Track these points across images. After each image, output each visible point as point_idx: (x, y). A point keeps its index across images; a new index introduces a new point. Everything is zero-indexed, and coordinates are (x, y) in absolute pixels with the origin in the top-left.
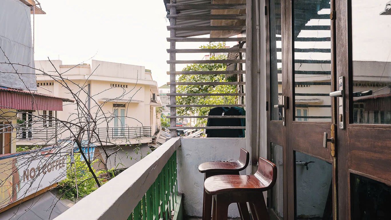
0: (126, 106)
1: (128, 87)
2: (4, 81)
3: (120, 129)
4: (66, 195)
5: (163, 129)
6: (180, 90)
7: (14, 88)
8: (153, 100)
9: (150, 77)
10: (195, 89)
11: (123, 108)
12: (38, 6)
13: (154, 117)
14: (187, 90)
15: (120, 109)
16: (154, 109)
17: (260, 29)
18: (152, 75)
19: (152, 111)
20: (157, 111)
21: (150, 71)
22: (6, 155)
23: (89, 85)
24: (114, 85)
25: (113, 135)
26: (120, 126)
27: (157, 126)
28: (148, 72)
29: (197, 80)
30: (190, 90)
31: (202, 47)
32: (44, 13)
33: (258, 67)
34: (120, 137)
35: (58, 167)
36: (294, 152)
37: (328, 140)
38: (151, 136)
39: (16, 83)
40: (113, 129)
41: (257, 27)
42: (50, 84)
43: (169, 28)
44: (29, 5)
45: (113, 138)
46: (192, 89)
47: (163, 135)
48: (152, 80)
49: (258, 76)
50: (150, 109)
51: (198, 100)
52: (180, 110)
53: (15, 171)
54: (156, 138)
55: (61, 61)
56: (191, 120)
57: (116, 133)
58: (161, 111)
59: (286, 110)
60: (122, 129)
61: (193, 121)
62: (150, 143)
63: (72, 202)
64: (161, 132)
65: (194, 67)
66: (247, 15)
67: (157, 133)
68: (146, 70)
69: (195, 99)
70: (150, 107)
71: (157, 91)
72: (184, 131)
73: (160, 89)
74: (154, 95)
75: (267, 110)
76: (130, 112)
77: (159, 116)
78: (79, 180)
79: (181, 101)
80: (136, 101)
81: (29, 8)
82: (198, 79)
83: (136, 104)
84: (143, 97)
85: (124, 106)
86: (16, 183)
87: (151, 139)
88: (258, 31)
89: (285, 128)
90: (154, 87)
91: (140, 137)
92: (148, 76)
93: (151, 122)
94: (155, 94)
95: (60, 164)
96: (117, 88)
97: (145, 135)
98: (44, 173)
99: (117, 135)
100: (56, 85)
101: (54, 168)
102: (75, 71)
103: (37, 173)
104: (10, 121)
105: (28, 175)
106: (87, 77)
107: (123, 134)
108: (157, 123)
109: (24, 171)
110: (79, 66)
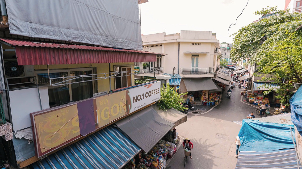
0: (199, 56)
1: (201, 44)
2: (121, 45)
3: (195, 69)
4: (161, 107)
5: (221, 68)
6: (236, 44)
7: (128, 49)
8: (216, 51)
9: (215, 38)
10: (247, 43)
13: (216, 61)
14: (241, 44)
15: (195, 57)
16: (217, 56)
18: (216, 36)
19: (215, 58)
20: (218, 58)
21: (215, 34)
22: (124, 88)
23: (179, 45)
24: (193, 44)
25: (191, 72)
26: (195, 67)
27: (217, 66)
28: (214, 34)
29: (249, 37)
30: (243, 44)
31: (256, 12)
32: (147, 1)
34: (195, 73)
35: (155, 93)
38: (213, 73)
39: (129, 46)
40: (191, 69)
45: (191, 74)
46: (245, 44)
47: (221, 71)
48: (216, 40)
50: (214, 57)
51: (249, 51)
52: (234, 58)
53: (128, 96)
54: (216, 74)
55: (165, 33)
56: (239, 62)
57: (193, 71)
58: (221, 58)
60: (197, 69)
61: (241, 63)
62: (213, 77)
63: (164, 112)
64: (220, 69)
65: (248, 27)
67: (217, 70)
68: (212, 33)
69: (246, 50)
70: (214, 55)
71: (219, 46)
72: (234, 69)
73: (221, 45)
76: (200, 59)
77: (219, 60)
78: (169, 99)
79: (235, 51)
80: (205, 52)
82: (251, 36)
83: (205, 54)
84: (210, 50)
85: (197, 55)
87: (213, 75)
90: (218, 44)
91: (207, 73)
92: (213, 37)
93: (214, 65)
94: (217, 48)
95: (156, 91)
96: (194, 45)
97: (209, 73)
98: (146, 97)
99: (193, 72)
100: (163, 46)
101: (153, 94)
102: (172, 38)
103: (142, 97)
104: (130, 67)
105: (135, 99)
106: (178, 41)
107: (196, 71)
108: (217, 65)
109: (134, 97)
110: (174, 35)
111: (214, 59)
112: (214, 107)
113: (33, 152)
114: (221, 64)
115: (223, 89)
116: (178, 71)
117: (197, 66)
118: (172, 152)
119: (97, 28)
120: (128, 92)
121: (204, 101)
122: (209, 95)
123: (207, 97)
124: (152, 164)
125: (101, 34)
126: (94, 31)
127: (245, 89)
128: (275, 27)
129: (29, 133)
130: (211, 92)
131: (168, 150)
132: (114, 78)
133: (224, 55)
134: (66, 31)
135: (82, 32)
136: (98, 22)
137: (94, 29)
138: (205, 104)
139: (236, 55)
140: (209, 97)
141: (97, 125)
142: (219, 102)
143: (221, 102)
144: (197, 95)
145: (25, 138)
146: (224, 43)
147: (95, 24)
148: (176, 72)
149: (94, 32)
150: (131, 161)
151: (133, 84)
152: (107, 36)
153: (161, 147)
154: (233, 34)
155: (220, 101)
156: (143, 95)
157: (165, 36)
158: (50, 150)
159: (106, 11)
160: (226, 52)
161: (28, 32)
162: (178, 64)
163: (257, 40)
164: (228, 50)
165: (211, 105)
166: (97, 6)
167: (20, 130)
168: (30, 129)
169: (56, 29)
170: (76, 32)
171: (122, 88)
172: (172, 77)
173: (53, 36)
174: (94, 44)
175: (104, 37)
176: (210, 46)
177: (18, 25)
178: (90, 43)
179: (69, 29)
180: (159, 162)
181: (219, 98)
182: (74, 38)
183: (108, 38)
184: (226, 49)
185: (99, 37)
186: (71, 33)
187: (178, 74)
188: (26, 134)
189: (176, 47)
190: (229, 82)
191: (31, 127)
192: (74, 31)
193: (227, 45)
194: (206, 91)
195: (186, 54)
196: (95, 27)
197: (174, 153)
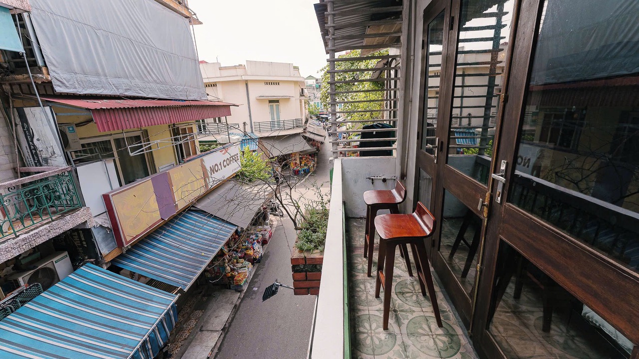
0: (280, 101)
1: (280, 84)
2: (181, 95)
3: (276, 122)
5: (311, 118)
8: (302, 94)
9: (299, 74)
11: (278, 104)
12: (194, 16)
13: (304, 108)
15: (274, 104)
16: (303, 101)
17: (414, 59)
18: (299, 71)
20: (305, 103)
23: (247, 85)
24: (268, 83)
25: (272, 127)
26: (276, 120)
27: (306, 116)
28: (296, 68)
32: (201, 23)
33: (411, 97)
34: (277, 129)
35: (234, 161)
36: (444, 189)
37: (483, 205)
38: (302, 127)
39: (190, 95)
40: (271, 123)
41: (412, 58)
42: (214, 86)
43: (328, 61)
44: (187, 17)
45: (271, 130)
47: (311, 123)
48: (300, 77)
49: (410, 105)
50: (300, 103)
53: (203, 167)
54: (306, 128)
55: (220, 64)
58: (309, 102)
59: (439, 152)
60: (279, 122)
62: (302, 133)
64: (310, 121)
66: (402, 44)
67: (306, 122)
68: (294, 67)
70: (300, 100)
71: (304, 84)
74: (302, 89)
75: (418, 138)
76: (282, 106)
77: (307, 106)
78: (250, 169)
80: (288, 96)
81: (187, 20)
83: (287, 99)
84: (294, 92)
85: (277, 101)
86: (205, 176)
87: (303, 130)
88: (412, 61)
89: (437, 165)
90: (302, 82)
91: (294, 128)
92: (296, 73)
93: (302, 114)
95: (234, 158)
96: (271, 86)
97: (297, 127)
98: (225, 167)
99: (274, 127)
100: (219, 86)
101: (232, 162)
102: (233, 72)
103: (220, 167)
104: (191, 126)
105: (213, 170)
106: (244, 78)
107: (279, 125)
108: (306, 114)
109: (210, 167)
110: (235, 67)
111: (301, 105)
112: (309, 174)
113: (114, 243)
114: (311, 113)
115: (318, 149)
116: (252, 127)
117: (278, 117)
118: (267, 236)
119: (148, 72)
120: (202, 161)
121: (295, 168)
122: (301, 158)
123: (298, 162)
124: (245, 254)
125: (155, 81)
126: (146, 77)
127: (344, 145)
128: (364, 64)
129: (106, 219)
130: (303, 154)
131: (262, 235)
132: (173, 146)
133: (312, 98)
134: (115, 81)
135: (132, 81)
136: (148, 64)
137: (145, 75)
138: (297, 173)
139: (328, 99)
140: (301, 163)
141: (177, 205)
142: (315, 168)
143: (317, 167)
144: (284, 160)
145: (103, 225)
146: (310, 77)
147: (145, 67)
148: (248, 130)
149: (146, 79)
150: (221, 250)
151: (198, 153)
152: (161, 83)
153: (252, 234)
154: (321, 69)
155: (315, 165)
156: (220, 164)
157: (221, 69)
158: (134, 238)
159: (153, 46)
160: (315, 92)
161: (75, 88)
162: (250, 116)
163: (349, 79)
164: (317, 88)
165: (306, 172)
166: (142, 40)
167: (96, 216)
168: (105, 214)
169: (103, 79)
170: (125, 81)
171: (192, 157)
172: (244, 139)
173: (102, 90)
174: (150, 96)
175: (158, 85)
176: (292, 86)
177: (61, 79)
178: (145, 95)
179: (117, 78)
180: (254, 250)
181: (314, 161)
182: (127, 90)
183: (164, 86)
184: (315, 88)
185: (153, 85)
186: (121, 83)
187: (252, 132)
188: (103, 221)
189: (243, 88)
190: (323, 138)
191: (106, 212)
192: (123, 80)
193: (314, 81)
194: (295, 154)
195: (260, 100)
196: (146, 72)
197: (270, 237)
